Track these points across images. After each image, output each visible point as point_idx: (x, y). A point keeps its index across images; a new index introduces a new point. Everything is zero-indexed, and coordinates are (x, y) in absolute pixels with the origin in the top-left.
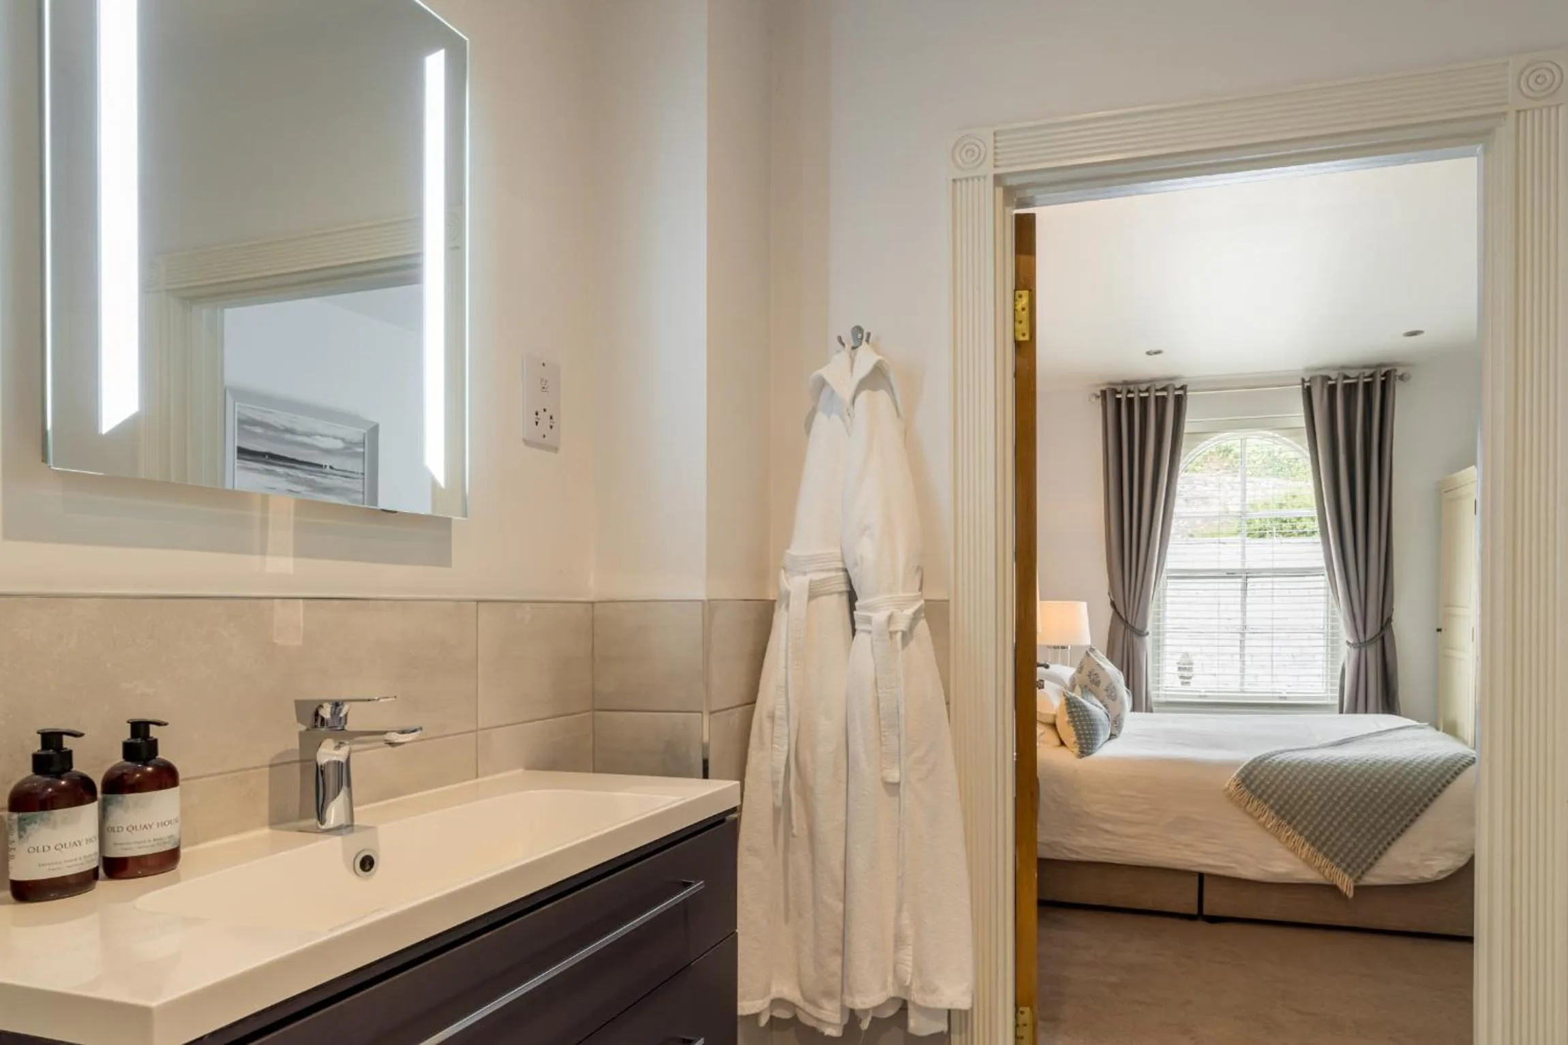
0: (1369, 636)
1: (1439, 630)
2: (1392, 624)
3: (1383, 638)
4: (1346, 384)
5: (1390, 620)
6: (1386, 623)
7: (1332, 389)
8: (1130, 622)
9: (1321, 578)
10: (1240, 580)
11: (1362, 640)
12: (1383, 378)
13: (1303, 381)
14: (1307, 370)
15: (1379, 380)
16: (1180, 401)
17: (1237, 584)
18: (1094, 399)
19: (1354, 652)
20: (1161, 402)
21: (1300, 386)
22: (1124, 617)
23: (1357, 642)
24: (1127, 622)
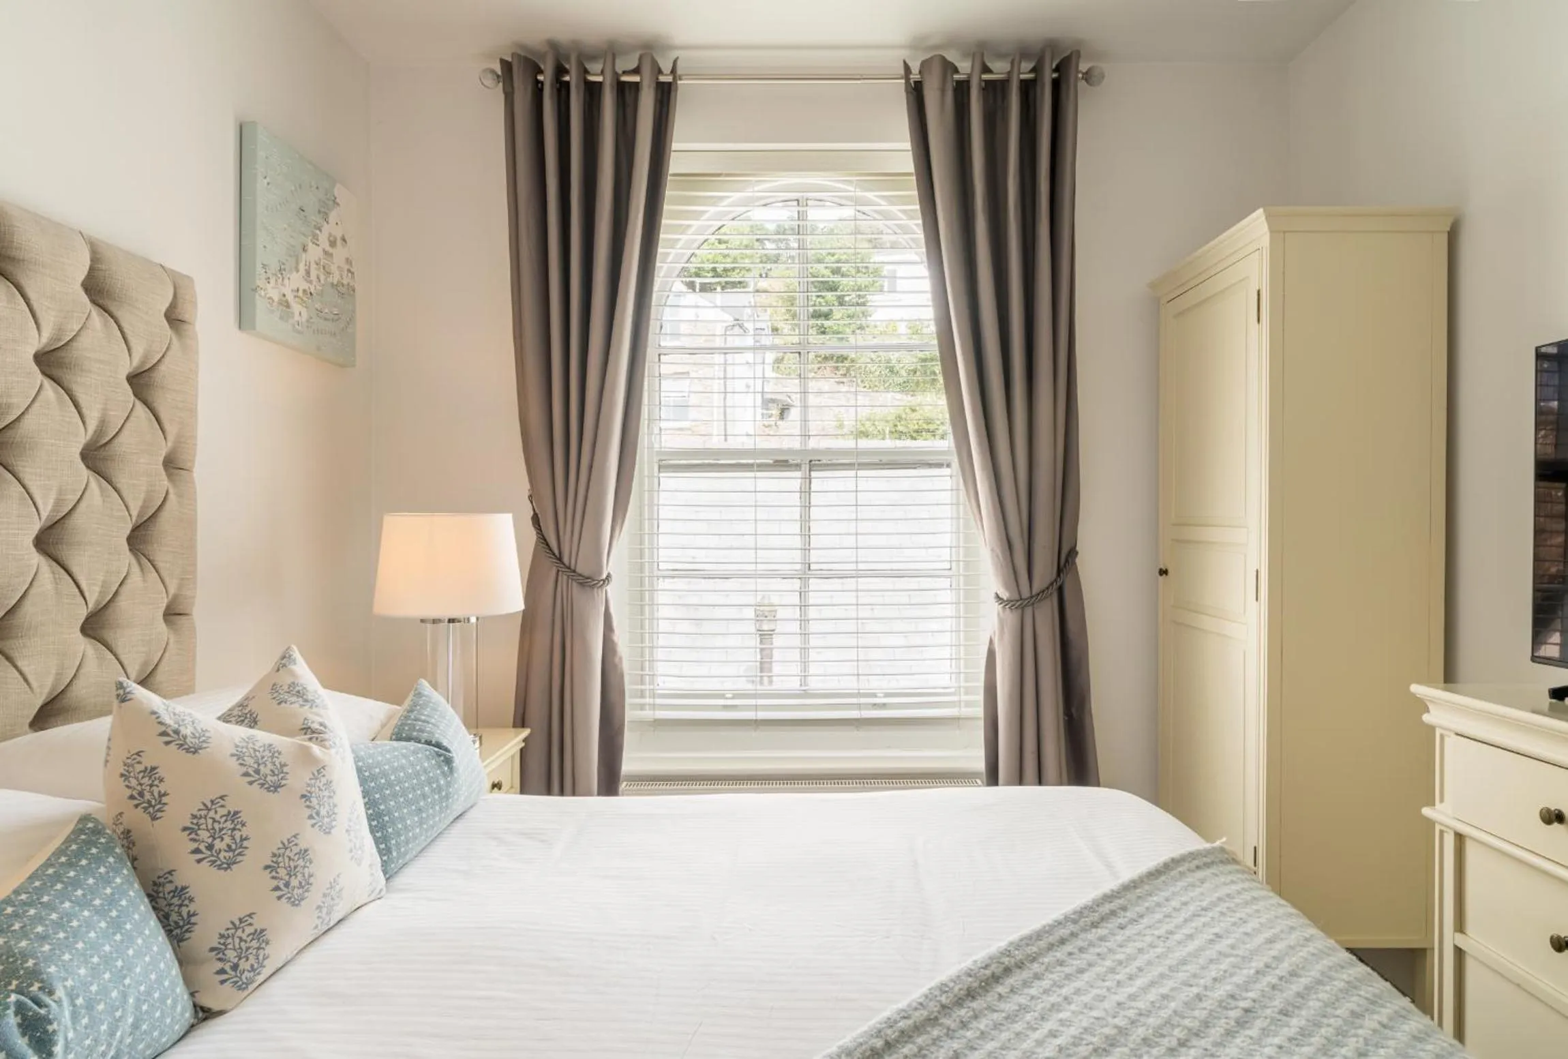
0: (1037, 587)
1: (1163, 572)
2: (1078, 560)
3: (1060, 590)
4: (986, 82)
5: (1073, 552)
6: (1066, 560)
7: (962, 89)
8: (566, 560)
9: (947, 471)
10: (798, 474)
11: (1026, 593)
12: (1055, 75)
13: (907, 69)
14: (916, 44)
15: (1048, 76)
16: (665, 94)
17: (791, 481)
18: (489, 81)
19: (1011, 618)
20: (626, 93)
21: (903, 81)
22: (556, 552)
23: (1017, 597)
24: (560, 559)
